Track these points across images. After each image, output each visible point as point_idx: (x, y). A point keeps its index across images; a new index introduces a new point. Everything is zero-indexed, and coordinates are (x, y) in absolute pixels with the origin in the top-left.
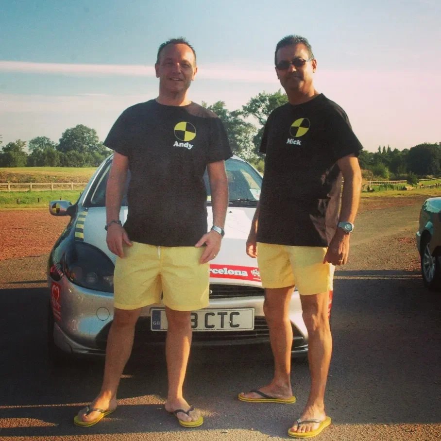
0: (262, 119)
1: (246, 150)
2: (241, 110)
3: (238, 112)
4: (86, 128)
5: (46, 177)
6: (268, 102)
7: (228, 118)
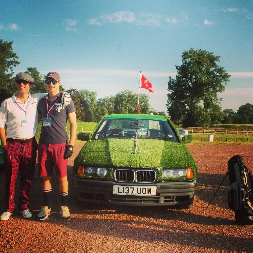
4: (250, 105)
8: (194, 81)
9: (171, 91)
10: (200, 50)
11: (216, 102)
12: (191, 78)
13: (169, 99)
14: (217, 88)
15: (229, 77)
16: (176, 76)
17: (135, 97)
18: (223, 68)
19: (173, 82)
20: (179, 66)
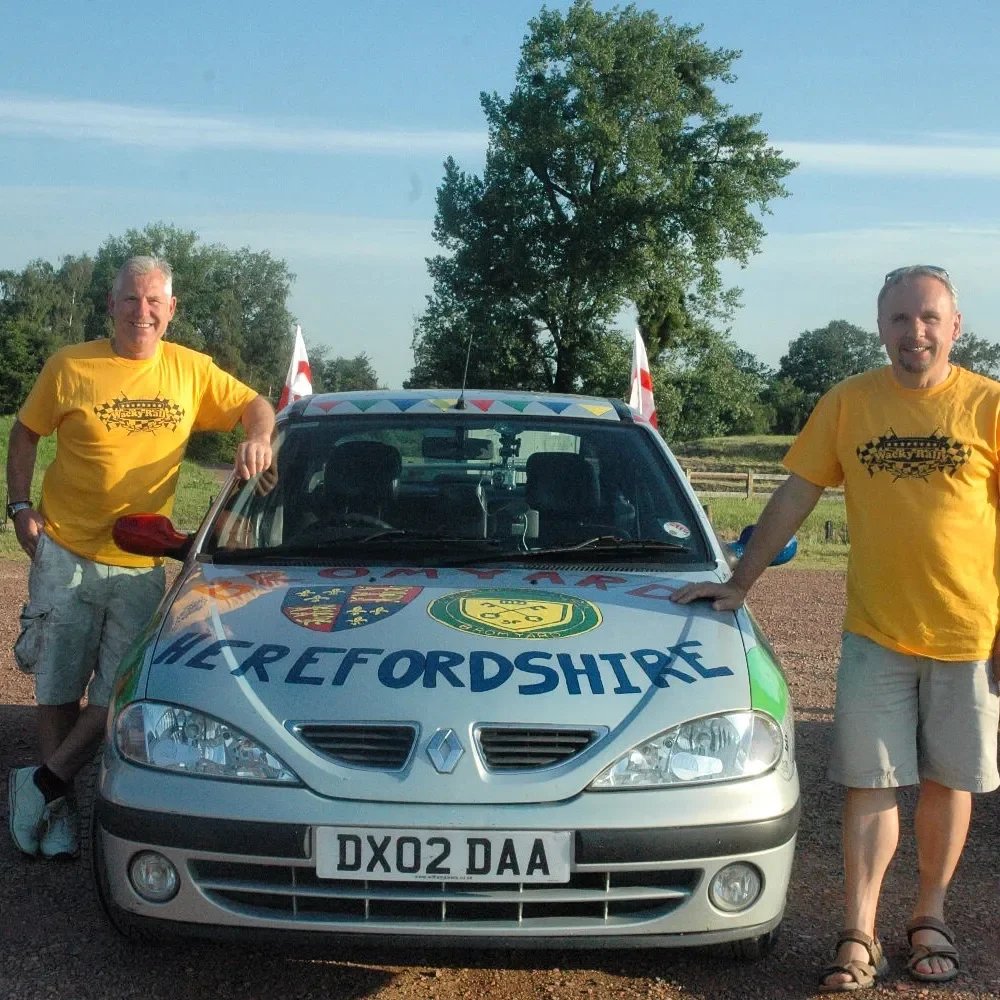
8: (589, 187)
9: (453, 240)
10: (628, 8)
11: (703, 312)
12: (569, 173)
13: (440, 291)
14: (721, 232)
15: (784, 173)
16: (488, 155)
17: (211, 271)
18: (753, 120)
19: (465, 193)
20: (502, 102)
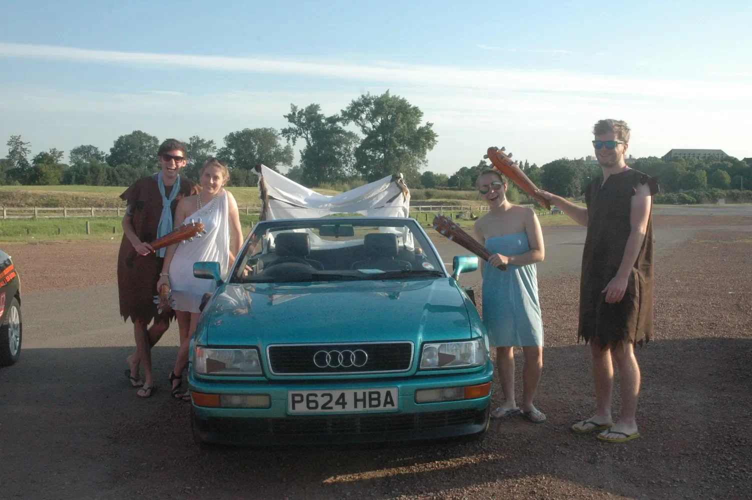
0: (365, 127)
1: (347, 166)
2: (340, 115)
3: (337, 117)
4: (145, 135)
5: (73, 199)
6: (373, 106)
7: (324, 125)
